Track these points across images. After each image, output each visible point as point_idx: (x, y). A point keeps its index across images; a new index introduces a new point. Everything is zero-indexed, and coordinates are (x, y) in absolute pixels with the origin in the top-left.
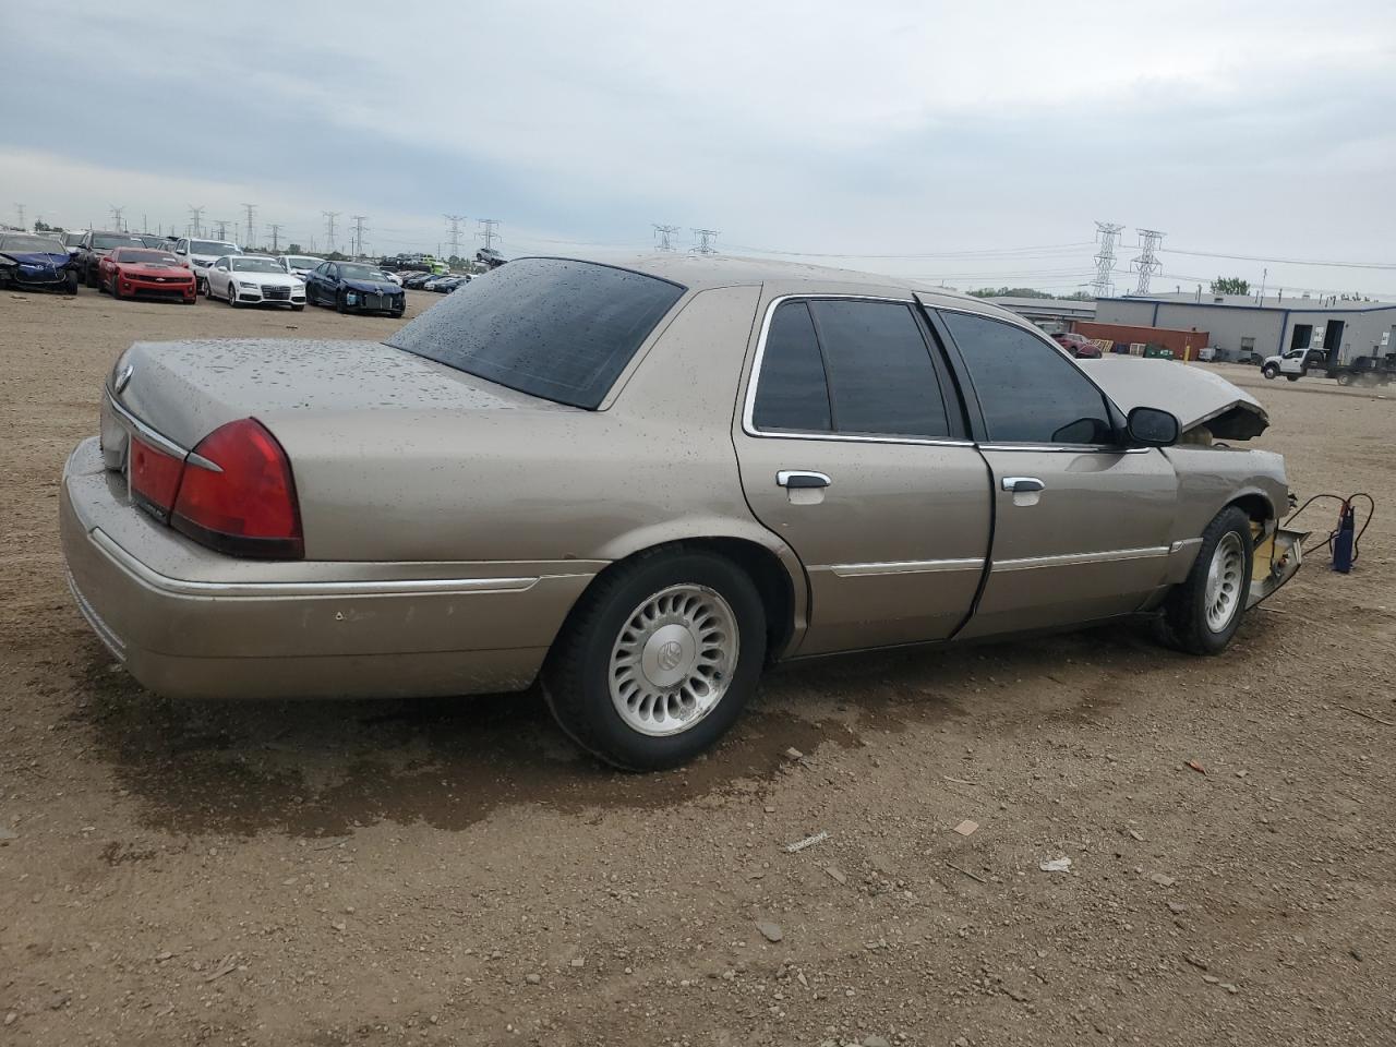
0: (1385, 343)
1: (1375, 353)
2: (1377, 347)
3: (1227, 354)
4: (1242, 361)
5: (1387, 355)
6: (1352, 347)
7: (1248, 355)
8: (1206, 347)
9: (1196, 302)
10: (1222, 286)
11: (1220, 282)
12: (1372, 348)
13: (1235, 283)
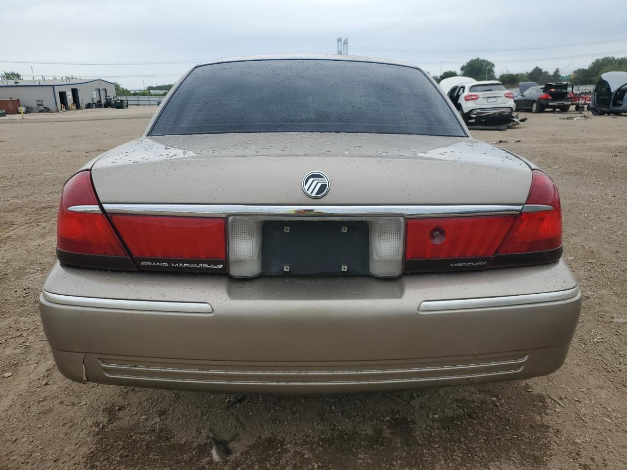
0: (95, 96)
1: (93, 102)
2: (93, 99)
3: (32, 109)
4: (41, 111)
5: (98, 101)
6: (84, 99)
7: (42, 108)
8: (20, 106)
9: (6, 85)
10: (8, 76)
11: (6, 74)
12: (91, 99)
13: (13, 74)
